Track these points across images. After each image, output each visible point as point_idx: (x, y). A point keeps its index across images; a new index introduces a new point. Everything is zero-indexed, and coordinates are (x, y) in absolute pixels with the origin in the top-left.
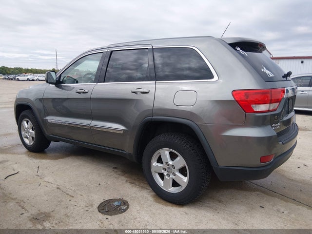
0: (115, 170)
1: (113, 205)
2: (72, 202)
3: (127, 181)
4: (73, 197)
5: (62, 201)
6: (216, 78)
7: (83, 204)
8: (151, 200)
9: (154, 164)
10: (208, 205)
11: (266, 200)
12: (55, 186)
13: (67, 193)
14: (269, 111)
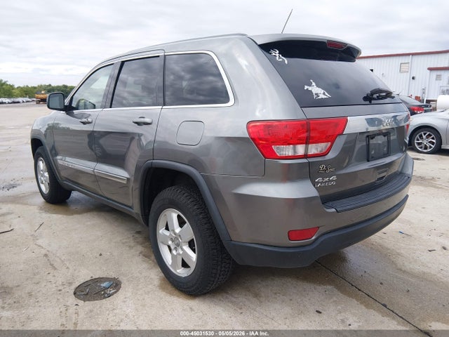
0: (137, 236)
1: (100, 286)
2: (50, 277)
3: (141, 253)
4: (55, 269)
5: (38, 273)
6: (232, 101)
7: (60, 281)
8: (155, 283)
9: (160, 232)
10: (234, 300)
11: (334, 301)
12: (44, 252)
13: (52, 263)
14: (306, 156)
